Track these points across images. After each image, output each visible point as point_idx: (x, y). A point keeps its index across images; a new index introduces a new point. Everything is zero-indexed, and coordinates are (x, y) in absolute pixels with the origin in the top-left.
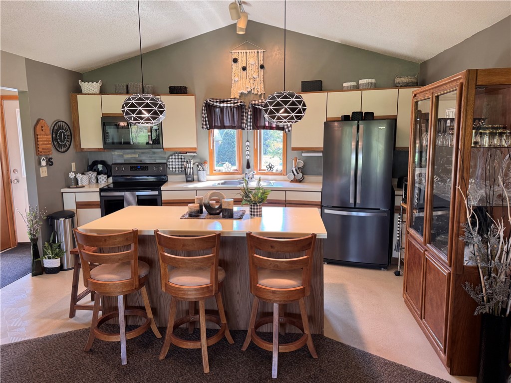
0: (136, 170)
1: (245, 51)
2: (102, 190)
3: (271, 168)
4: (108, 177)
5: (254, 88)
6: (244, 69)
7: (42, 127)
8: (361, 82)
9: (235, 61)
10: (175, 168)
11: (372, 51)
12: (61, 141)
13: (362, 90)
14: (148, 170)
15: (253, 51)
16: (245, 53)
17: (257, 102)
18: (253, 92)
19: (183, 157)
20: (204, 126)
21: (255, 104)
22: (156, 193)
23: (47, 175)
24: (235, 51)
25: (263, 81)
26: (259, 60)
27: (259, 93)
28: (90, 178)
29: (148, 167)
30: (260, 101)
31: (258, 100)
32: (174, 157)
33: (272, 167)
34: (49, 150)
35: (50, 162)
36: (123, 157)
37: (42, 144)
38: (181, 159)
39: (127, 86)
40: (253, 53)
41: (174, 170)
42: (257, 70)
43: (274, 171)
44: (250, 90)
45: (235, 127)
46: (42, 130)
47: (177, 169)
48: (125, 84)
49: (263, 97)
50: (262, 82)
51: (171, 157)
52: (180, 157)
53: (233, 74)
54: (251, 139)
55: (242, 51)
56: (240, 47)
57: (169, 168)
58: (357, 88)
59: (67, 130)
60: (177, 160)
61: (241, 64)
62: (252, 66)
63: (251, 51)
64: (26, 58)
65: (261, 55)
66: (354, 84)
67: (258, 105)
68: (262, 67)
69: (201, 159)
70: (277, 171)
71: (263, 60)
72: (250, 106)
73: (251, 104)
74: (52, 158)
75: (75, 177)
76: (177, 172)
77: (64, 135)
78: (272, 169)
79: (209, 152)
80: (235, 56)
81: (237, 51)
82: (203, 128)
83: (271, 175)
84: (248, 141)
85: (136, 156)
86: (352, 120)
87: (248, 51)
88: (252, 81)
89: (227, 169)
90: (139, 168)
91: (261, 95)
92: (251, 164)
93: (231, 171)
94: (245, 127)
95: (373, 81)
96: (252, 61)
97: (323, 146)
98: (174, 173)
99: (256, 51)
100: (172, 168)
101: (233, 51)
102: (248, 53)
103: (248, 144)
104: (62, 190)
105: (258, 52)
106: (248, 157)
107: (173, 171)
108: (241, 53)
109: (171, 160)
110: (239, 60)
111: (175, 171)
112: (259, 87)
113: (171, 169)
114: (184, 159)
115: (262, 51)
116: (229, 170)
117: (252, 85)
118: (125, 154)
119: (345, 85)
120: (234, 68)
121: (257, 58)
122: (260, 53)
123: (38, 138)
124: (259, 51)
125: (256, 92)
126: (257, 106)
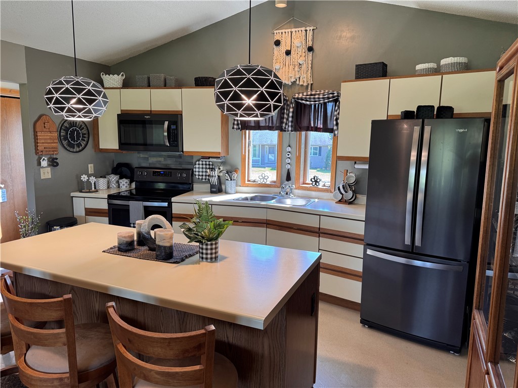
0: (159, 175)
1: (289, 30)
2: (110, 197)
3: (316, 181)
4: (131, 182)
5: (299, 78)
6: (288, 53)
7: (44, 124)
8: (444, 62)
9: (278, 43)
10: (202, 175)
11: (466, 15)
12: (73, 139)
13: (442, 74)
14: (171, 176)
15: (299, 29)
16: (290, 33)
17: (301, 95)
18: (298, 82)
19: (211, 163)
20: (235, 127)
21: (298, 99)
22: (166, 204)
23: (50, 177)
24: (278, 31)
25: (312, 68)
26: (307, 40)
27: (305, 84)
28: (108, 182)
29: (171, 172)
30: (305, 94)
31: (303, 93)
32: (201, 163)
33: (318, 180)
34: (55, 149)
35: (53, 163)
36: (148, 160)
37: (43, 143)
38: (209, 165)
39: (149, 78)
40: (300, 31)
41: (200, 177)
42: (304, 54)
43: (320, 187)
44: (293, 80)
45: (273, 127)
46: (45, 127)
47: (204, 177)
48: (146, 76)
49: (309, 88)
50: (310, 68)
51: (197, 163)
52: (208, 163)
53: (274, 61)
54: (293, 144)
55: (287, 31)
56: (286, 26)
57: (195, 175)
58: (437, 71)
59: (83, 128)
60: (204, 166)
61: (283, 48)
62: (299, 49)
63: (297, 29)
64: (25, 47)
65: (310, 34)
66: (432, 65)
67: (302, 99)
68: (310, 49)
69: (232, 166)
70: (324, 186)
71: (313, 40)
72: (293, 100)
73: (294, 98)
74: (57, 159)
75: (88, 180)
76: (204, 180)
77: (78, 134)
78: (317, 184)
79: (242, 158)
80: (277, 38)
81: (280, 31)
82: (233, 128)
83: (315, 191)
84: (289, 146)
85: (162, 159)
86: (417, 118)
87: (293, 30)
88: (296, 69)
89: (262, 180)
90: (162, 174)
91: (307, 86)
92: (293, 175)
93: (268, 182)
94: (285, 128)
95: (462, 60)
96: (297, 42)
97: (368, 156)
98: (200, 182)
99: (303, 29)
100: (199, 175)
101: (275, 32)
102: (294, 33)
103: (289, 149)
104: (72, 194)
105: (306, 31)
106: (289, 167)
107: (199, 179)
108: (285, 32)
109: (197, 166)
110: (283, 43)
111: (202, 179)
112: (306, 76)
113: (197, 177)
114: (212, 165)
115: (312, 28)
116: (265, 181)
117: (297, 73)
118: (150, 157)
119: (419, 67)
120: (275, 52)
121: (304, 38)
122: (308, 32)
123: (37, 136)
124: (308, 29)
125: (301, 83)
126: (300, 101)
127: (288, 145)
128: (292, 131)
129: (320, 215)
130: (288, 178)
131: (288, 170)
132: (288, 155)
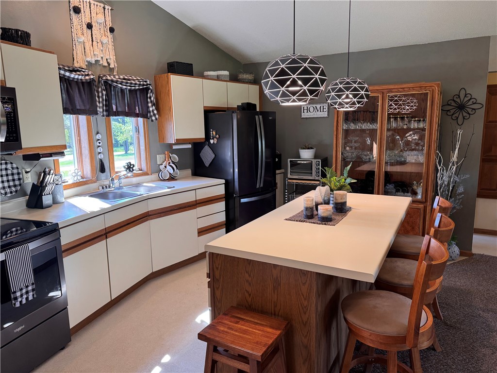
127: (96, 132)
128: (103, 116)
129: (195, 189)
130: (103, 169)
131: (101, 160)
132: (100, 143)
